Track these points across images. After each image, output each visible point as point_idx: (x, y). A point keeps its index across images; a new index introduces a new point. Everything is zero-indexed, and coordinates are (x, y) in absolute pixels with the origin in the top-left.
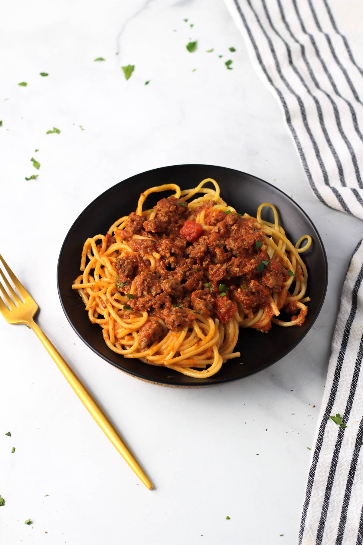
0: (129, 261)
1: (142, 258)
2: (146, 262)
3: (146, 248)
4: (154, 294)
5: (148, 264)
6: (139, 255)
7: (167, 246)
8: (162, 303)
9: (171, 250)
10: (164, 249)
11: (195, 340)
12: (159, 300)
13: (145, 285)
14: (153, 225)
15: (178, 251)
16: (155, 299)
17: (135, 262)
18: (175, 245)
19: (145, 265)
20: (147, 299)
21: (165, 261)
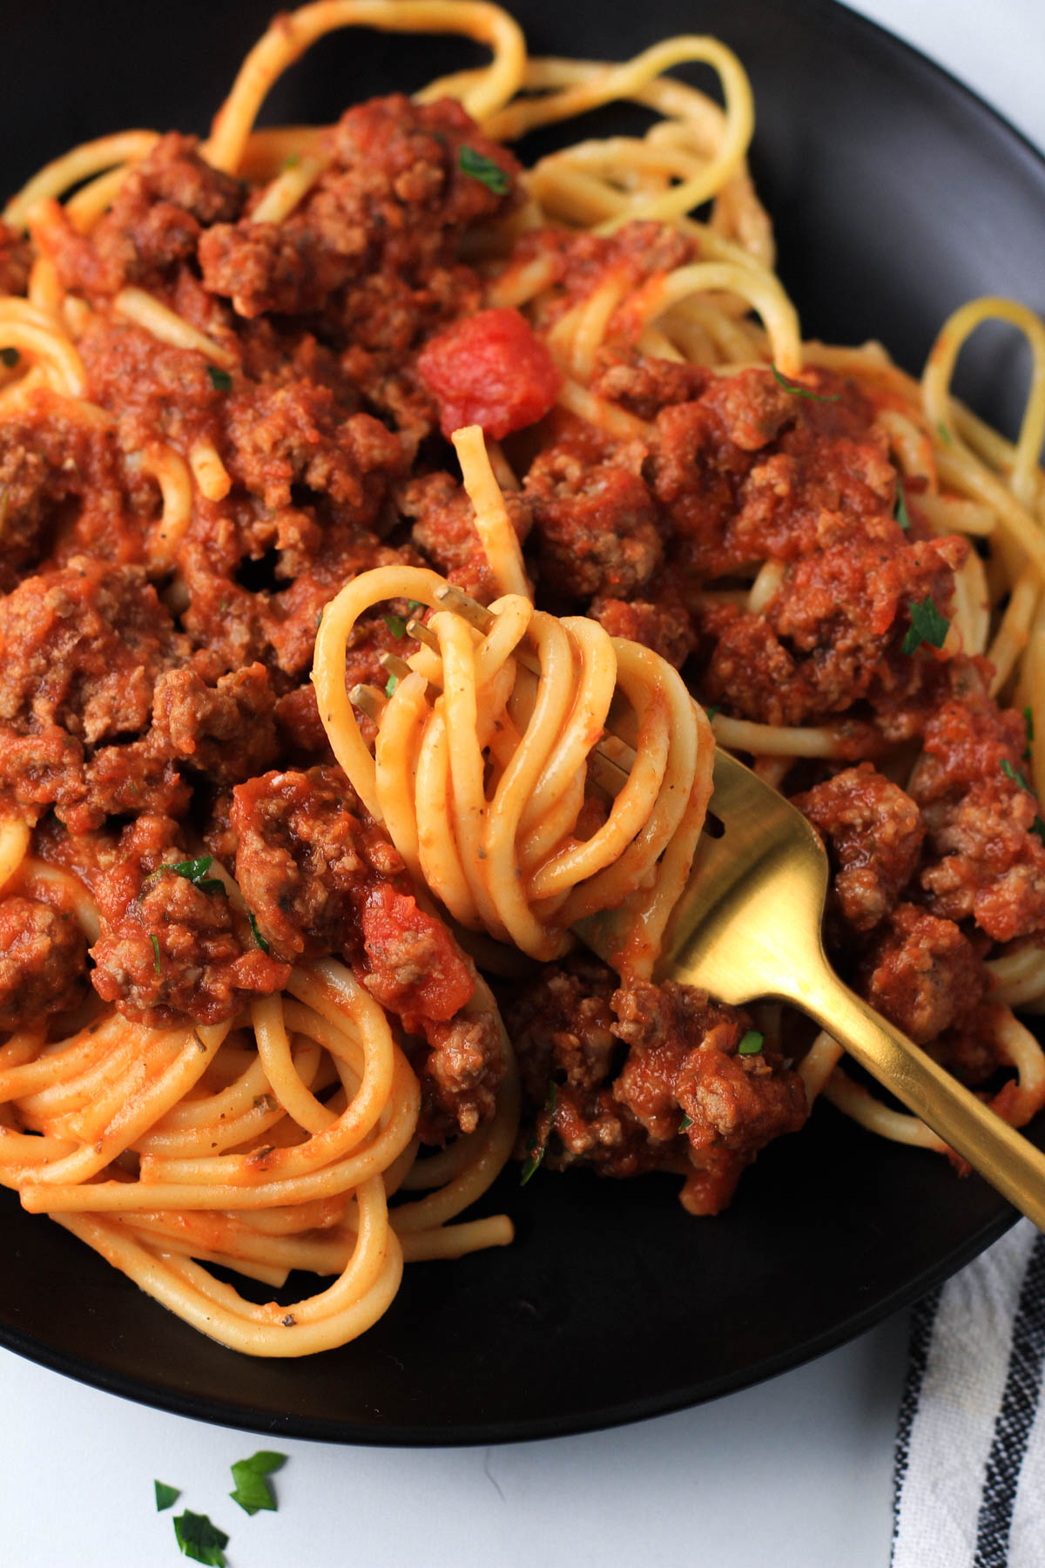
0: (32, 458)
1: (117, 454)
2: (138, 489)
3: (163, 401)
4: (94, 727)
5: (144, 505)
6: (111, 436)
7: (285, 436)
8: (116, 811)
9: (306, 468)
10: (266, 447)
11: (257, 1120)
12: (112, 781)
13: (56, 653)
14: (251, 270)
15: (344, 487)
16: (84, 773)
17: (67, 475)
18: (339, 447)
19: (126, 507)
20: (36, 755)
21: (250, 525)
